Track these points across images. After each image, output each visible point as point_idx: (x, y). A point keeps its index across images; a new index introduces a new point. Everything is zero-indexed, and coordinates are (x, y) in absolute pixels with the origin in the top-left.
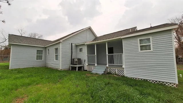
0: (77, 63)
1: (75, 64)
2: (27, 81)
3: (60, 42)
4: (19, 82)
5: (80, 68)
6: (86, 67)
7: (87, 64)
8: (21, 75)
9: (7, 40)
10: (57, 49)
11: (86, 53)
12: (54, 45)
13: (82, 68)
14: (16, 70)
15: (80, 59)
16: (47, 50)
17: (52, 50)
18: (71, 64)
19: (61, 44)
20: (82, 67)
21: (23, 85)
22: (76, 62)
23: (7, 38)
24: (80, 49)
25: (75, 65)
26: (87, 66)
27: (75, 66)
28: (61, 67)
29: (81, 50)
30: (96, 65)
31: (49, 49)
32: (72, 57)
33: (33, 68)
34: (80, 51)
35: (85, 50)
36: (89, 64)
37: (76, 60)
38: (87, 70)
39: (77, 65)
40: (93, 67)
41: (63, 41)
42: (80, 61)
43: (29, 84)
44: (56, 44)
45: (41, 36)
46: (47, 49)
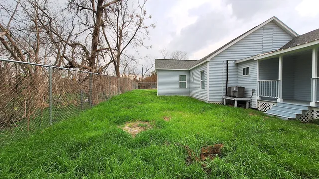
0: (236, 95)
1: (232, 95)
2: (171, 106)
3: (207, 62)
4: (165, 106)
5: (242, 104)
6: (256, 104)
7: (258, 98)
8: (166, 101)
9: (154, 66)
10: (203, 72)
11: (257, 76)
12: (199, 66)
13: (248, 104)
14: (162, 97)
15: (244, 87)
16: (192, 74)
17: (197, 74)
18: (226, 95)
19: (208, 64)
20: (246, 101)
21: (168, 109)
22: (234, 92)
23: (153, 62)
24: (244, 69)
25: (233, 97)
26: (258, 100)
27: (233, 99)
28: (208, 98)
29: (246, 71)
30: (279, 100)
31: (193, 73)
32: (227, 85)
33: (176, 96)
34: (244, 74)
35: (255, 70)
36: (262, 98)
37: (233, 89)
38: (257, 109)
39: (235, 97)
40: (271, 105)
41: (211, 59)
42: (242, 91)
43: (173, 110)
44: (202, 65)
45: (186, 54)
46: (192, 72)
